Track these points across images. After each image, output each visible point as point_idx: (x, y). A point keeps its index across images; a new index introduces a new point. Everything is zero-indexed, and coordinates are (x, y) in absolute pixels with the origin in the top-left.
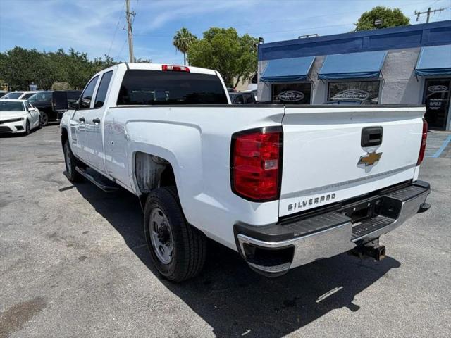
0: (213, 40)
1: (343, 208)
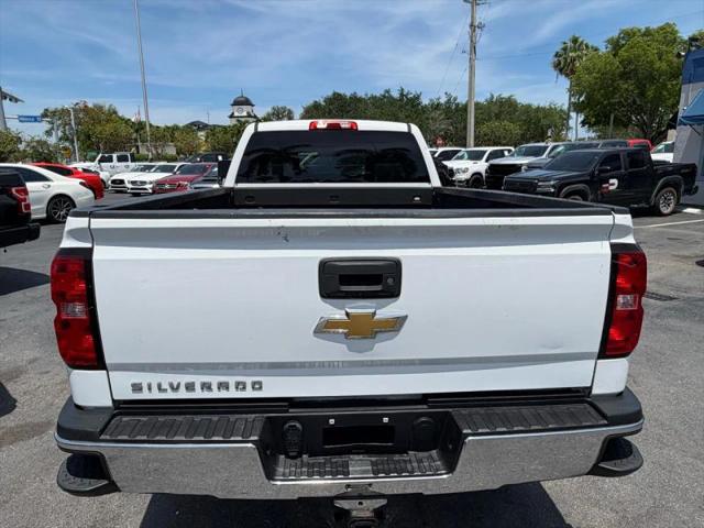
0: (622, 52)
1: (293, 412)
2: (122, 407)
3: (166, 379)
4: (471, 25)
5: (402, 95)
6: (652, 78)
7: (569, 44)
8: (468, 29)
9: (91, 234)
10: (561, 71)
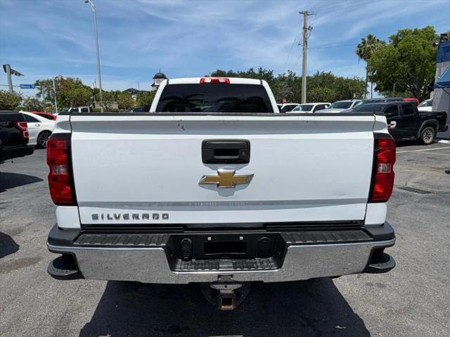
0: (400, 45)
1: (186, 233)
2: (86, 229)
3: (112, 212)
4: (304, 28)
5: (261, 72)
6: (419, 61)
7: (366, 39)
8: (302, 31)
9: (70, 125)
10: (361, 56)
